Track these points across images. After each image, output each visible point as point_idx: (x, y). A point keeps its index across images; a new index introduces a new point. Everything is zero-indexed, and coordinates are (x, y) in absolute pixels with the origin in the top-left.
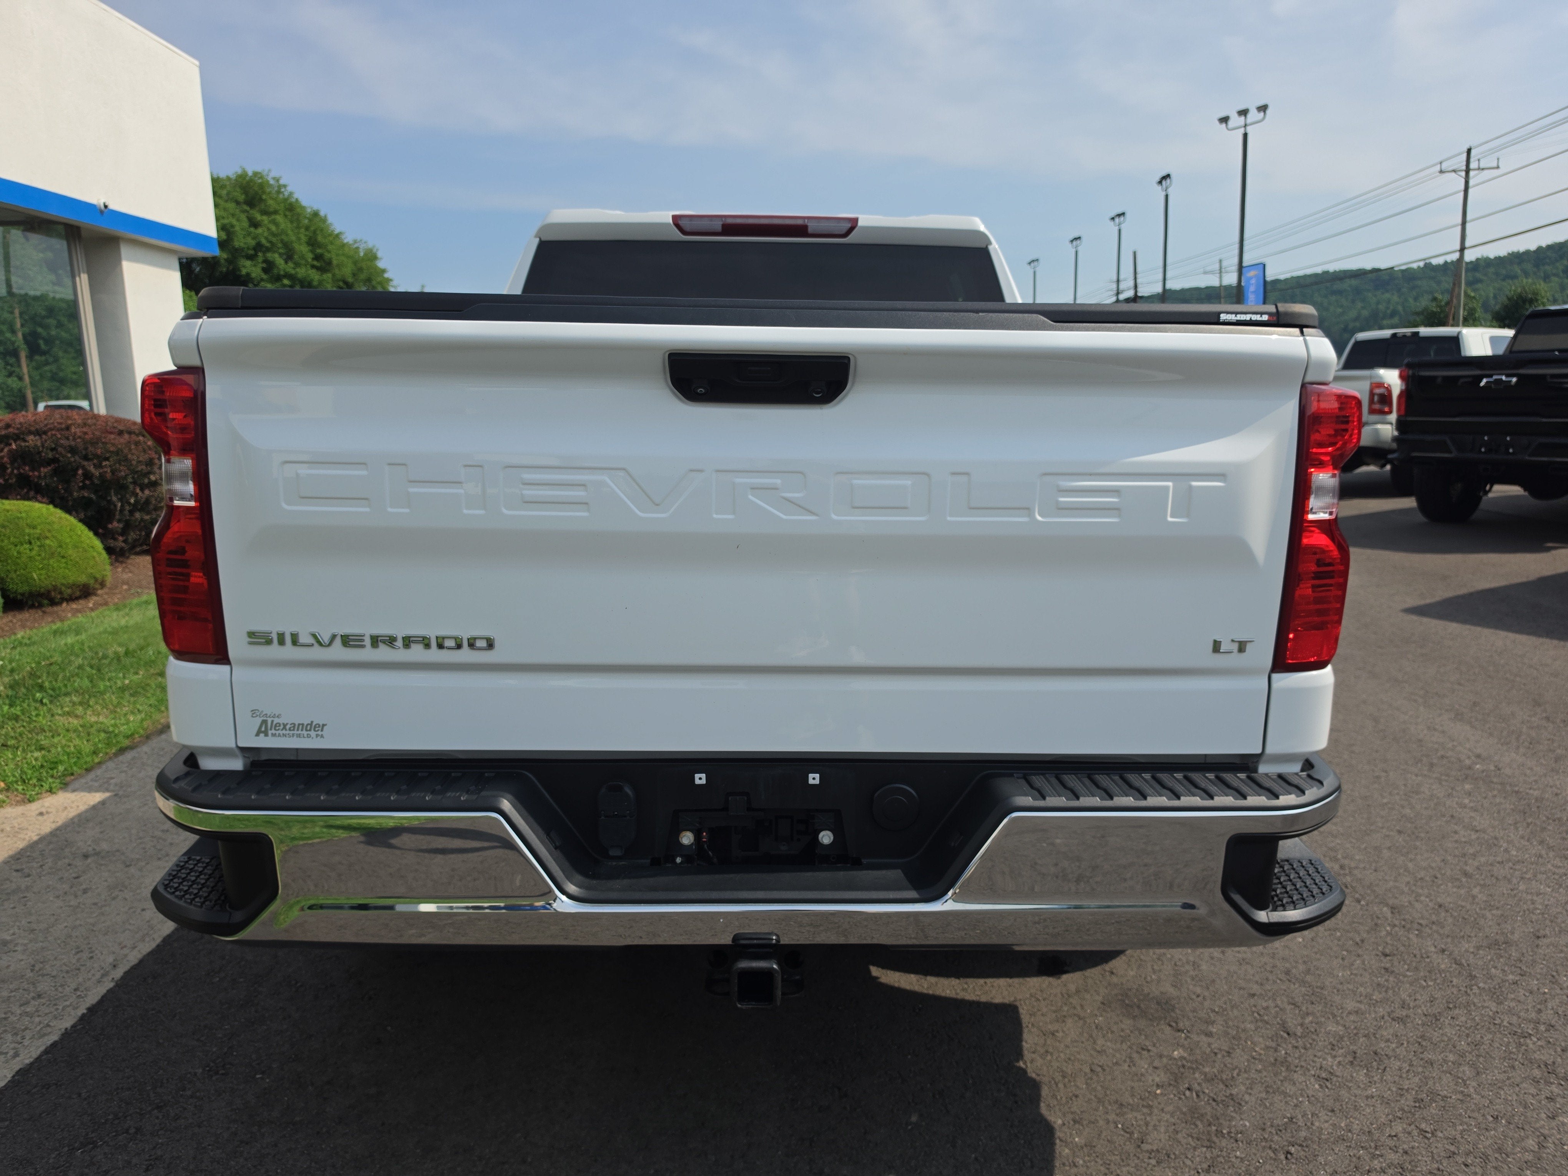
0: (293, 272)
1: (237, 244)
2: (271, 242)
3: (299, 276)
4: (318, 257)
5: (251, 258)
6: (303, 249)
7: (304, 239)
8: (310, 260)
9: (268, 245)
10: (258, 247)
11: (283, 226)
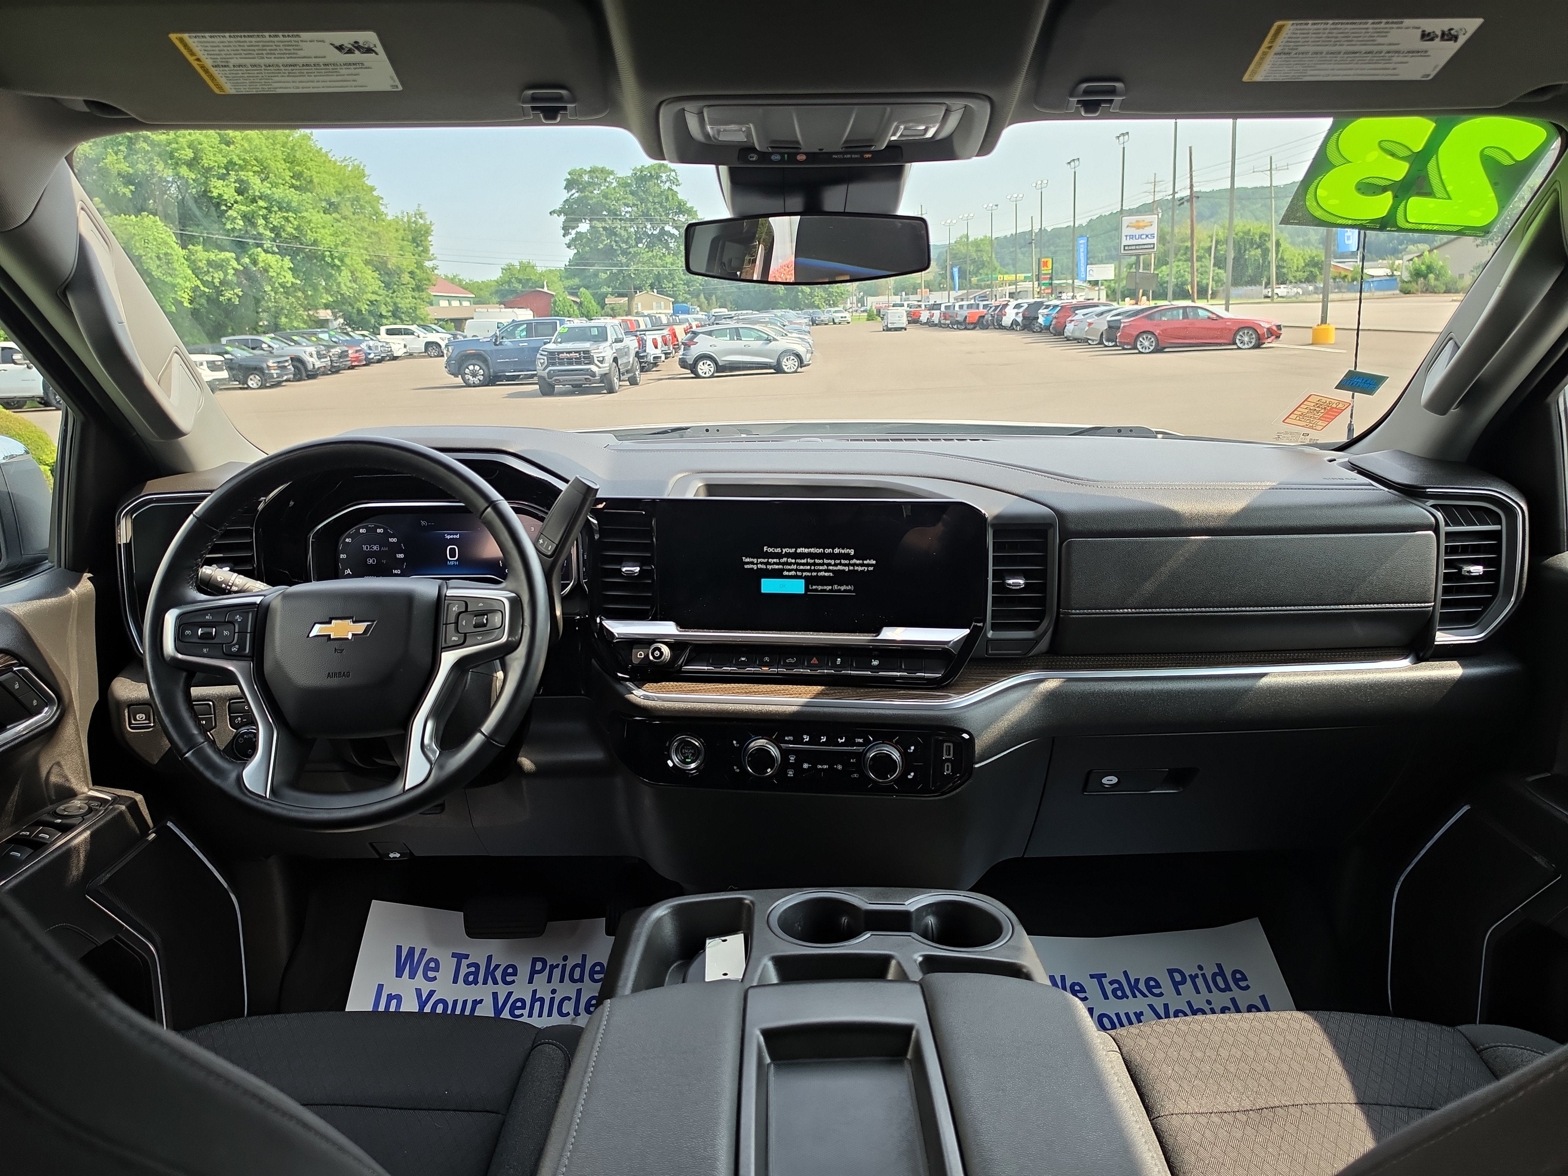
0: (269, 192)
1: (205, 163)
2: (244, 160)
3: (276, 197)
4: (297, 176)
5: (222, 177)
6: (279, 167)
7: (280, 156)
8: (288, 178)
9: (241, 162)
10: (230, 165)
11: (256, 142)
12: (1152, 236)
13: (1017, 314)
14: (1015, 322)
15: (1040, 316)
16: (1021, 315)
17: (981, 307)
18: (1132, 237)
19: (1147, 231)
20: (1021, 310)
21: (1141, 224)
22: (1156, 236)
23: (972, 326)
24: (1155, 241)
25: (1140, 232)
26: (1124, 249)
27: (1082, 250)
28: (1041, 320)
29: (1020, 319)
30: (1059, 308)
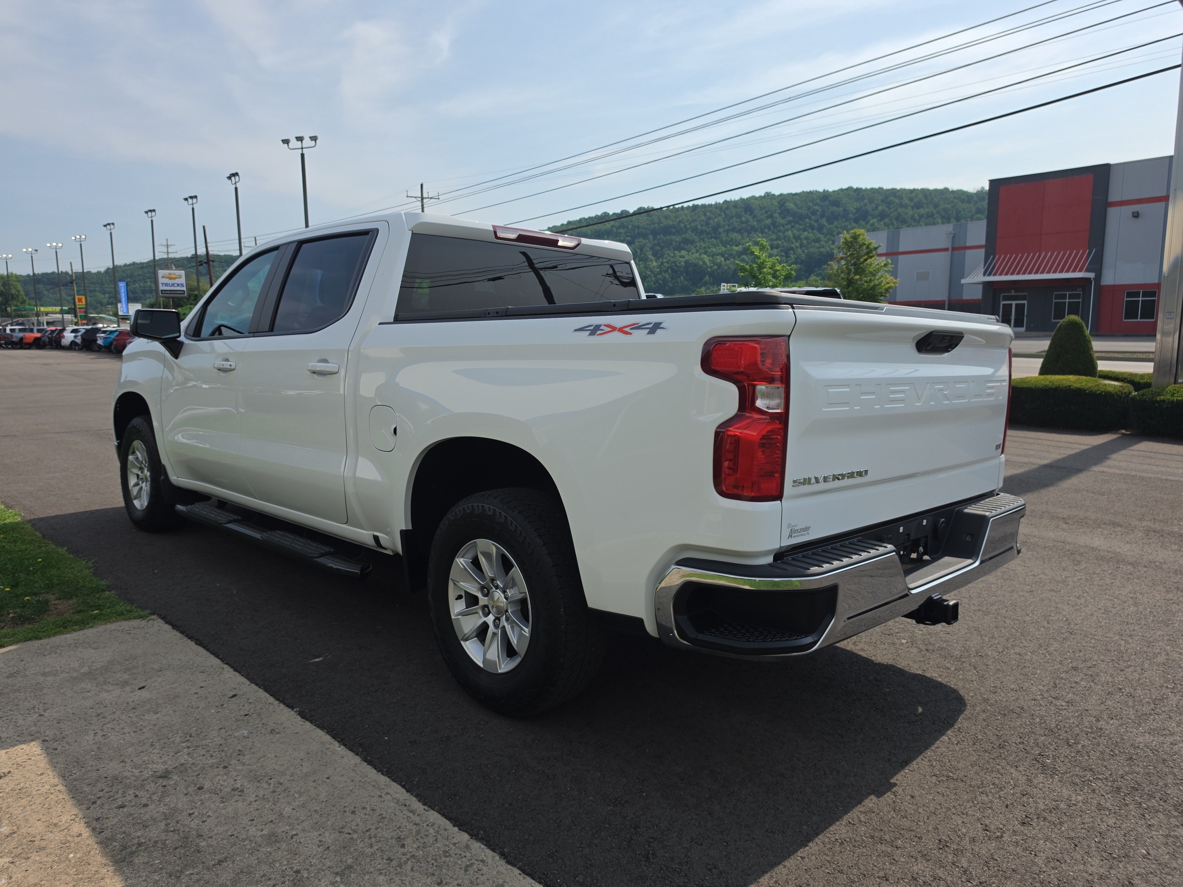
12: (182, 285)
13: (75, 337)
14: (73, 343)
15: (98, 339)
16: (80, 337)
17: (35, 331)
18: (166, 285)
19: (178, 281)
20: (79, 334)
21: (173, 276)
22: (185, 285)
23: (28, 346)
24: (184, 289)
25: (173, 281)
26: (162, 293)
27: (123, 291)
28: (100, 342)
29: (79, 340)
30: (118, 333)
